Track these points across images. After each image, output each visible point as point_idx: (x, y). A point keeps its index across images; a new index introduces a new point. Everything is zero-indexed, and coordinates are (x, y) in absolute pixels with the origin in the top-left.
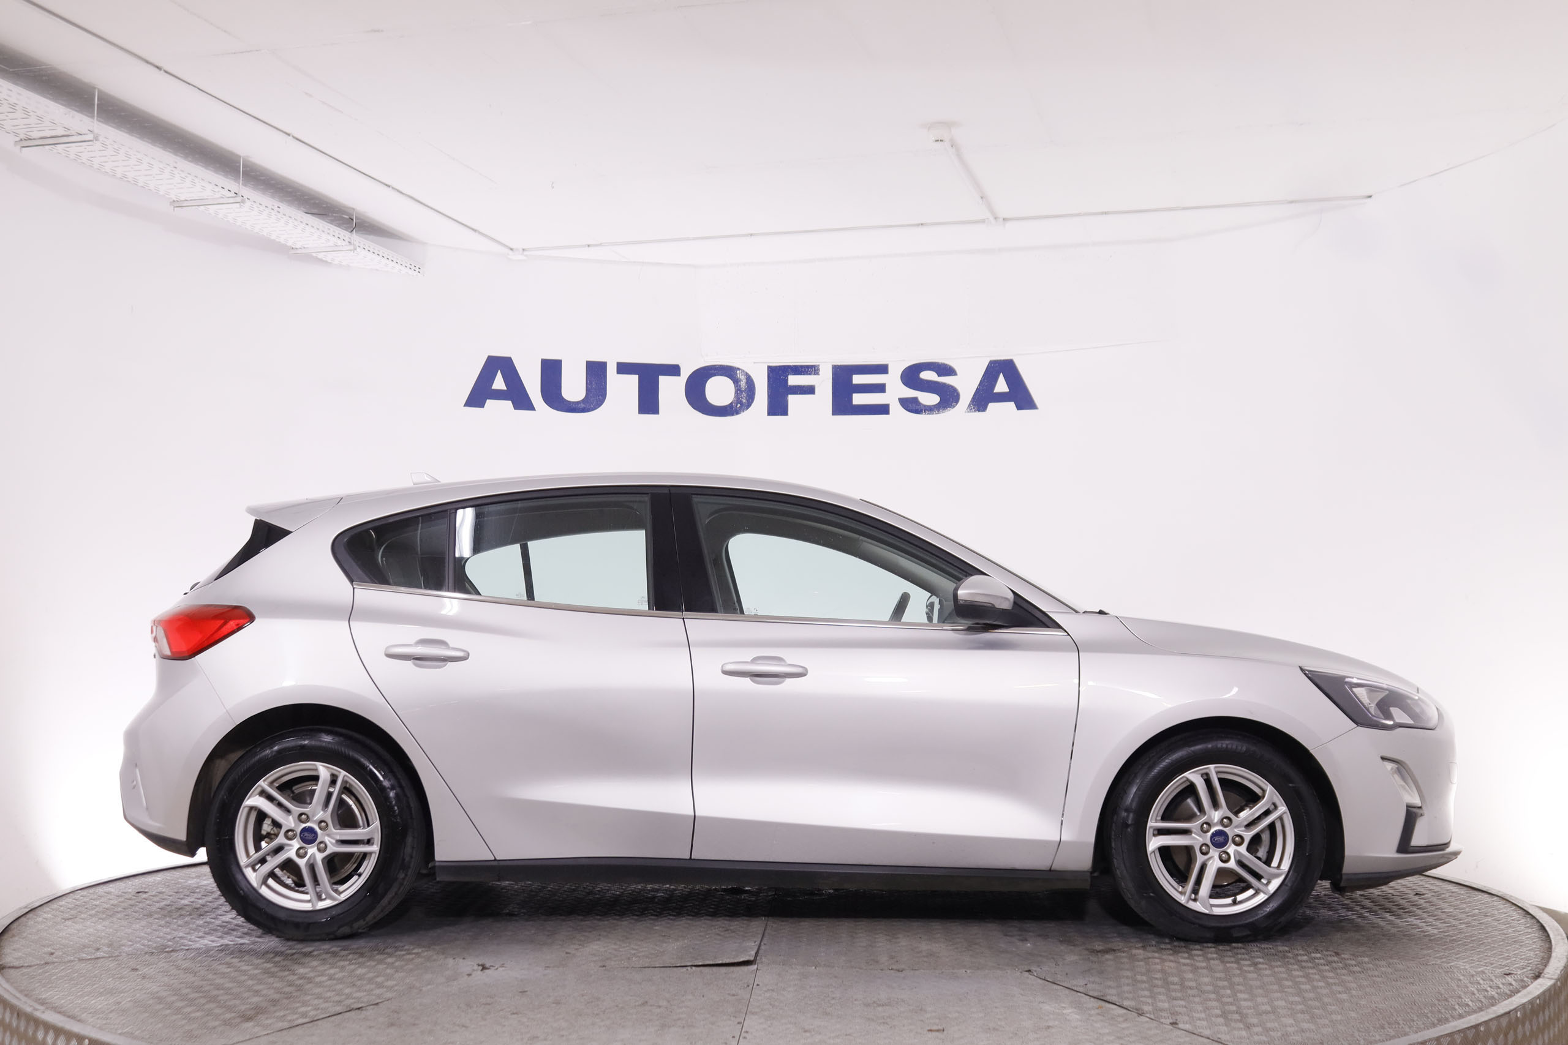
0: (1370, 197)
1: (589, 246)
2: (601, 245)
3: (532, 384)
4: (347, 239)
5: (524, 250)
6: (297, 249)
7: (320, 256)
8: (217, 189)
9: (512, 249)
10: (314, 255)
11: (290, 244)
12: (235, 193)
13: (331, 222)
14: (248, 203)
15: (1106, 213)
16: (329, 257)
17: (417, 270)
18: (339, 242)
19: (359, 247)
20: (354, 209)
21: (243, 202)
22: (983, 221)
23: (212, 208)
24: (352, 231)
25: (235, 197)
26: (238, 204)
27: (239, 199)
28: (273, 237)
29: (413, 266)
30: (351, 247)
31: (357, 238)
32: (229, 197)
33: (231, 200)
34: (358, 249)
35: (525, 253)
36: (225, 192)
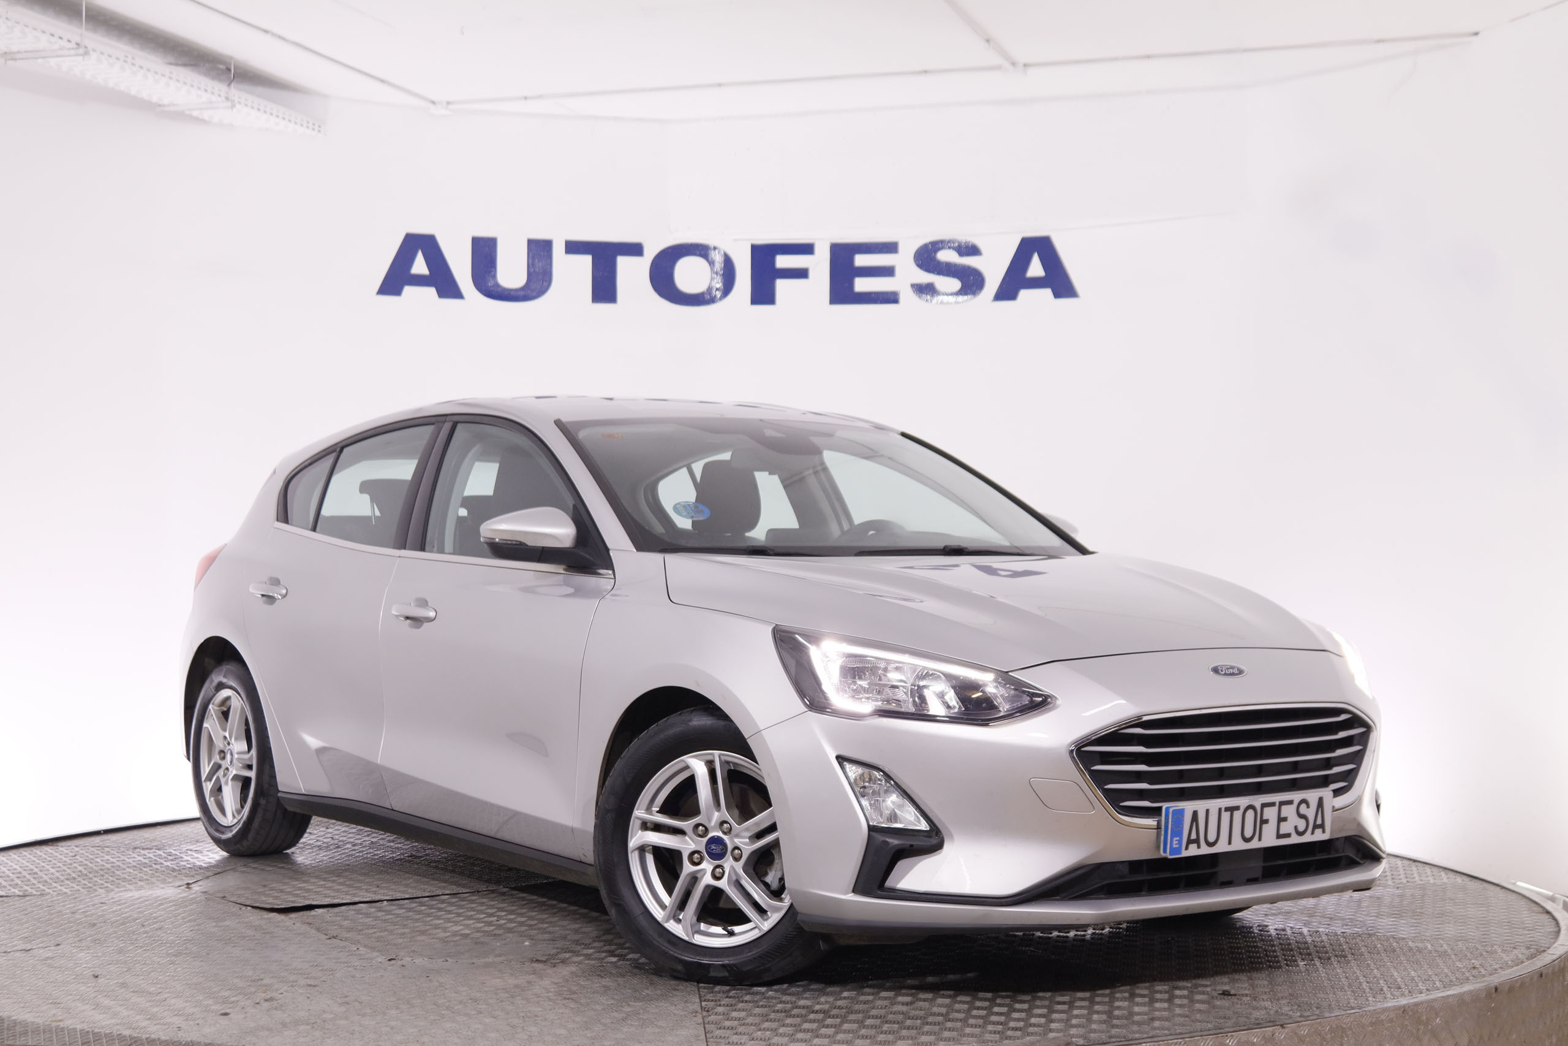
0: (1476, 34)
1: (526, 98)
2: (540, 97)
3: (461, 267)
4: (223, 94)
5: (448, 103)
6: (164, 106)
7: (195, 113)
8: (53, 40)
9: (433, 103)
10: (187, 112)
11: (155, 99)
12: (78, 44)
13: (207, 74)
14: (94, 56)
15: (1149, 57)
16: (206, 115)
17: (316, 127)
18: (214, 98)
19: (239, 103)
20: (231, 58)
21: (86, 53)
22: (998, 68)
23: (52, 62)
24: (229, 85)
25: (77, 49)
26: (81, 58)
27: (81, 51)
28: (133, 92)
29: (311, 123)
30: (229, 104)
31: (236, 92)
32: (69, 49)
33: (72, 52)
34: (237, 106)
35: (450, 106)
36: (64, 43)
